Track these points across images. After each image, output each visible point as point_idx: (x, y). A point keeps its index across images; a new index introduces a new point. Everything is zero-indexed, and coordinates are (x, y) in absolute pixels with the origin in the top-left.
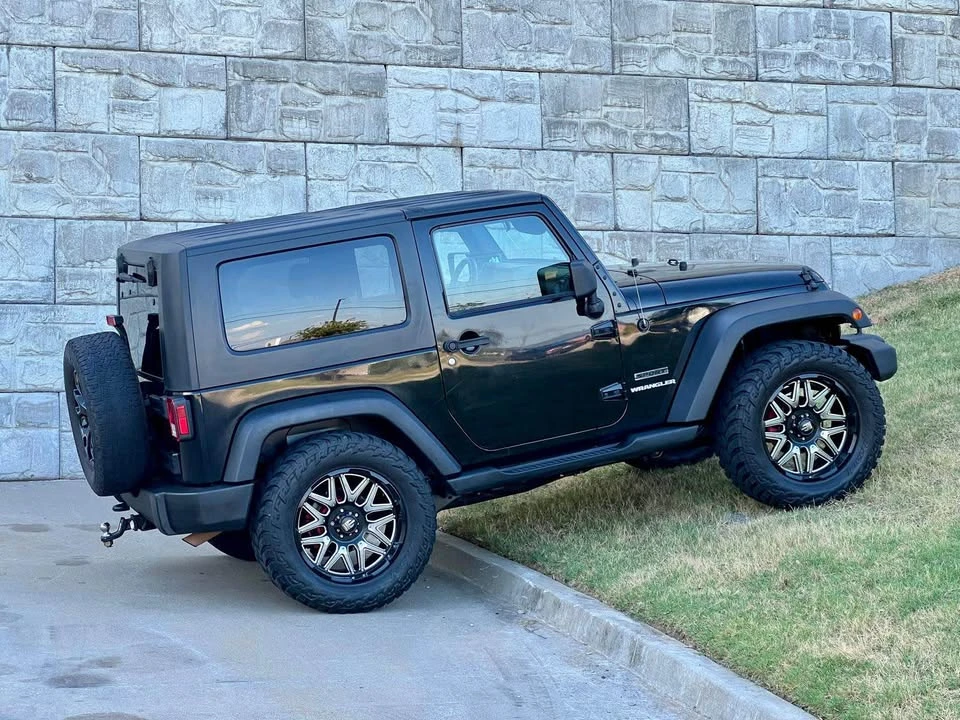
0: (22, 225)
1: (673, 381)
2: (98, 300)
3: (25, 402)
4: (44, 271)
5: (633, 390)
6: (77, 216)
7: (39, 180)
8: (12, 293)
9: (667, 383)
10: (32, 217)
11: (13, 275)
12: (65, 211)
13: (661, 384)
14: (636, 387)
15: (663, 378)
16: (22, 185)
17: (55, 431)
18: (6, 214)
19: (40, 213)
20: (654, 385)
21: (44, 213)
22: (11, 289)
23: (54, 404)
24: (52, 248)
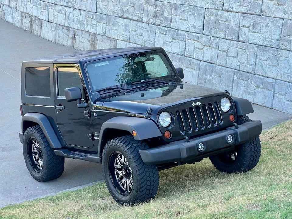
0: (274, 20)
2: (290, 50)
3: (267, 81)
4: (277, 37)
6: (289, 18)
7: (281, 5)
8: (269, 43)
10: (278, 18)
11: (270, 37)
12: (286, 16)
16: (276, 6)
17: (273, 93)
18: (271, 16)
19: (279, 17)
21: (280, 17)
22: (269, 42)
23: (274, 83)
24: (281, 29)
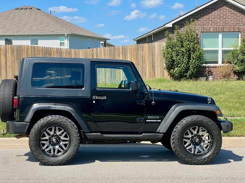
1: (160, 121)
5: (147, 121)
9: (158, 121)
13: (156, 121)
14: (148, 120)
15: (157, 119)
20: (154, 121)
